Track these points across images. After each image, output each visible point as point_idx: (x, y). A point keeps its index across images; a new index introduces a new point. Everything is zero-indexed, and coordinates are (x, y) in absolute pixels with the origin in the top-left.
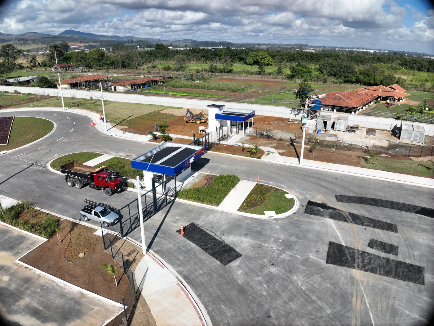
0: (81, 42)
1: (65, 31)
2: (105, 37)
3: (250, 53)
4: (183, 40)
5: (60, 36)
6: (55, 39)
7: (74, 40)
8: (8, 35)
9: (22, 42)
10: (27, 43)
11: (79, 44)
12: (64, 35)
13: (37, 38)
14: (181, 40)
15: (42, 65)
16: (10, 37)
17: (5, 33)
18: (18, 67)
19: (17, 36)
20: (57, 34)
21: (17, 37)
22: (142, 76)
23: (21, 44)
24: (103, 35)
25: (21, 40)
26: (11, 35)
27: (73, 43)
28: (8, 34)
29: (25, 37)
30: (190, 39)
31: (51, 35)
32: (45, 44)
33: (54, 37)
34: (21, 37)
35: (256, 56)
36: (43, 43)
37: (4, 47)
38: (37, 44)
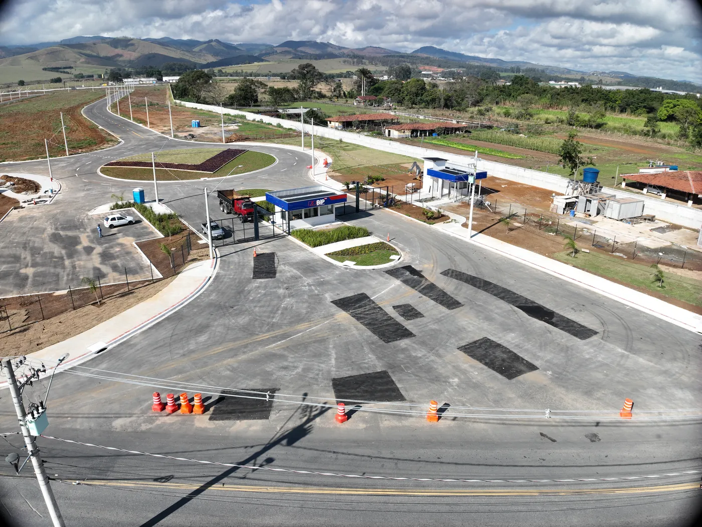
0: (439, 66)
1: (421, 48)
2: (481, 60)
3: (665, 101)
4: (610, 73)
5: (414, 55)
6: (403, 59)
7: (428, 62)
8: (340, 48)
9: (355, 60)
10: (362, 61)
11: (435, 68)
12: (419, 54)
13: (378, 55)
14: (607, 72)
15: (348, 96)
16: (342, 51)
17: (337, 45)
18: (317, 95)
19: (352, 50)
20: (409, 52)
21: (352, 52)
22: (454, 122)
23: (354, 63)
24: (478, 57)
25: (355, 56)
26: (344, 48)
27: (427, 67)
28: (341, 46)
29: (361, 54)
30: (624, 71)
31: (400, 53)
32: (387, 65)
33: (403, 56)
34: (356, 53)
35: (675, 106)
36: (384, 63)
37: (302, 67)
38: (376, 64)
